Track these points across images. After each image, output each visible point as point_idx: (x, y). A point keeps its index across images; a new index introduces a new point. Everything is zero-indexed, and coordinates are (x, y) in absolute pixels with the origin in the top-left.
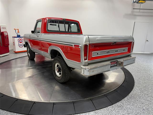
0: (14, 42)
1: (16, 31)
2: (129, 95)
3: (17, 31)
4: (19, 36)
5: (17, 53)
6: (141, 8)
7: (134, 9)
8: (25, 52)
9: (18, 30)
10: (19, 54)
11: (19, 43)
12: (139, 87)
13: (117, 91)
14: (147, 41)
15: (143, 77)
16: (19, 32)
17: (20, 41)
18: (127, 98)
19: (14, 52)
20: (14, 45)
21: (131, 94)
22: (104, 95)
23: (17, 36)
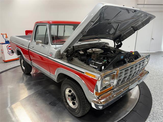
0: (2, 50)
1: (3, 36)
2: (150, 114)
3: (5, 36)
4: (7, 42)
5: (7, 62)
6: (145, 4)
7: (138, 4)
8: (17, 60)
9: (6, 34)
10: (9, 63)
11: (9, 50)
12: (158, 101)
13: (136, 111)
14: (153, 39)
15: (158, 86)
16: (7, 37)
17: (10, 47)
18: (149, 119)
19: (3, 60)
20: (3, 53)
21: (151, 113)
22: (122, 119)
23: (5, 42)
